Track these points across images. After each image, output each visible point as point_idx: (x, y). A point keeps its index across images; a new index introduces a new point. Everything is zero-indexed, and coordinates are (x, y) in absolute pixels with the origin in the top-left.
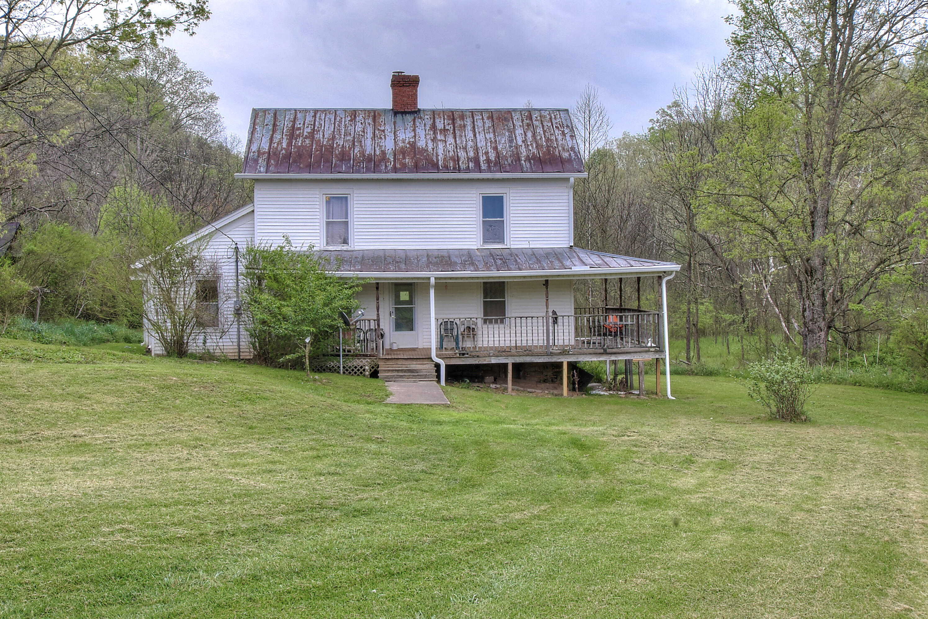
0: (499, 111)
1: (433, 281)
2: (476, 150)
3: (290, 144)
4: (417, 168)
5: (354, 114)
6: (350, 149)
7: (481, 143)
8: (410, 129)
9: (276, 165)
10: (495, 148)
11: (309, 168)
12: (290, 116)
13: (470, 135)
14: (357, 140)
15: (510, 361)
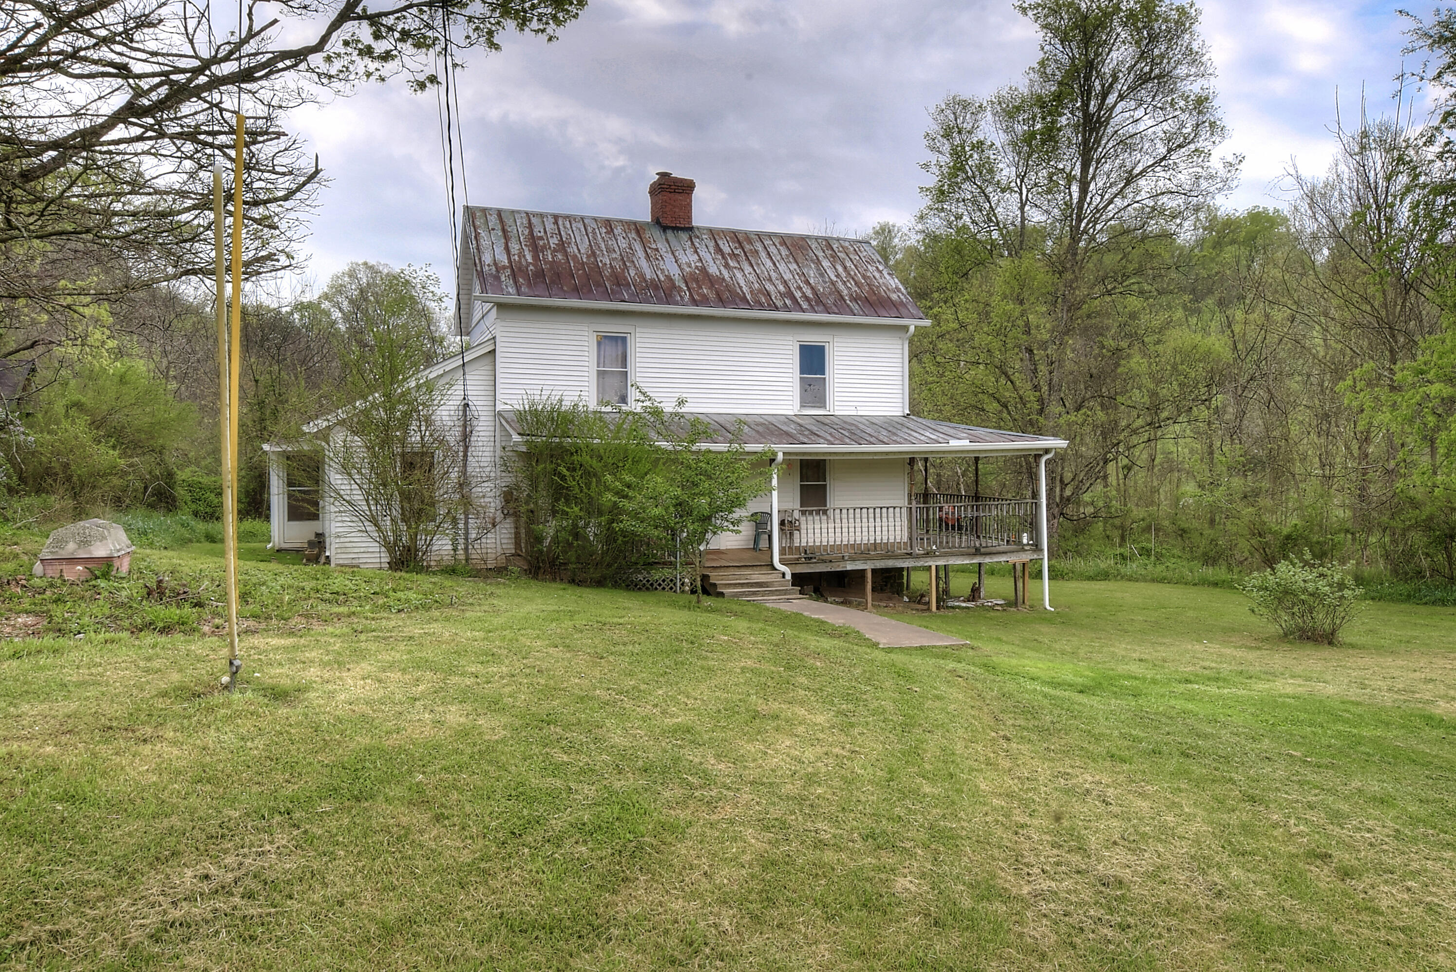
0: (790, 236)
1: (780, 456)
2: (785, 283)
3: (536, 257)
4: (722, 302)
5: (608, 224)
6: (623, 270)
7: (787, 276)
8: (690, 251)
9: (529, 285)
10: (807, 283)
11: (577, 291)
12: (521, 221)
13: (769, 264)
14: (626, 259)
15: (868, 566)
